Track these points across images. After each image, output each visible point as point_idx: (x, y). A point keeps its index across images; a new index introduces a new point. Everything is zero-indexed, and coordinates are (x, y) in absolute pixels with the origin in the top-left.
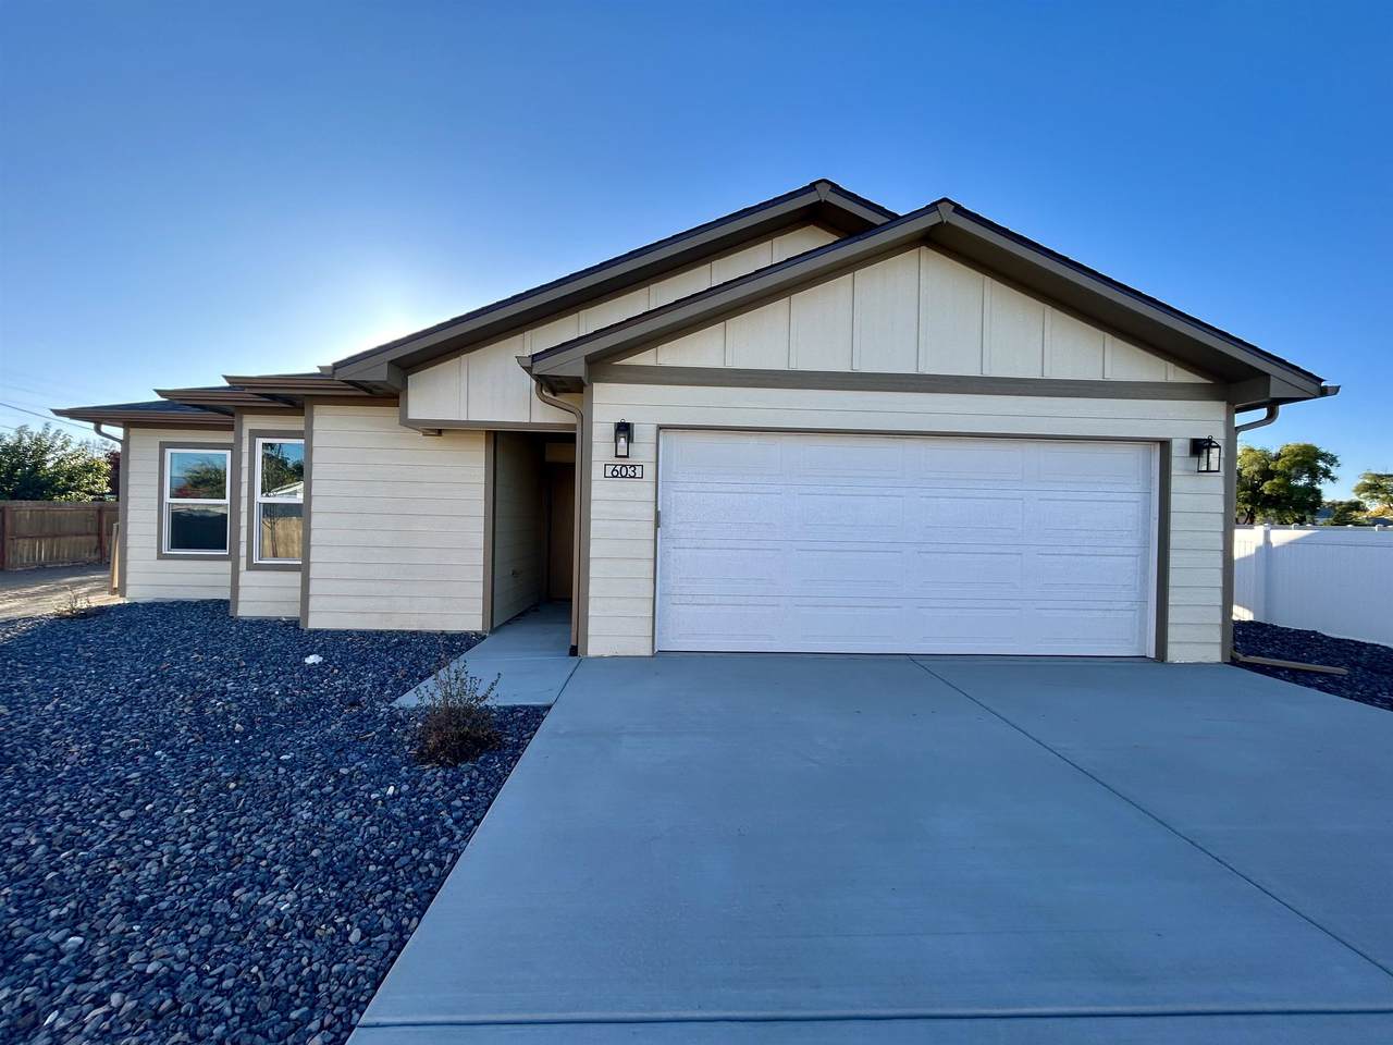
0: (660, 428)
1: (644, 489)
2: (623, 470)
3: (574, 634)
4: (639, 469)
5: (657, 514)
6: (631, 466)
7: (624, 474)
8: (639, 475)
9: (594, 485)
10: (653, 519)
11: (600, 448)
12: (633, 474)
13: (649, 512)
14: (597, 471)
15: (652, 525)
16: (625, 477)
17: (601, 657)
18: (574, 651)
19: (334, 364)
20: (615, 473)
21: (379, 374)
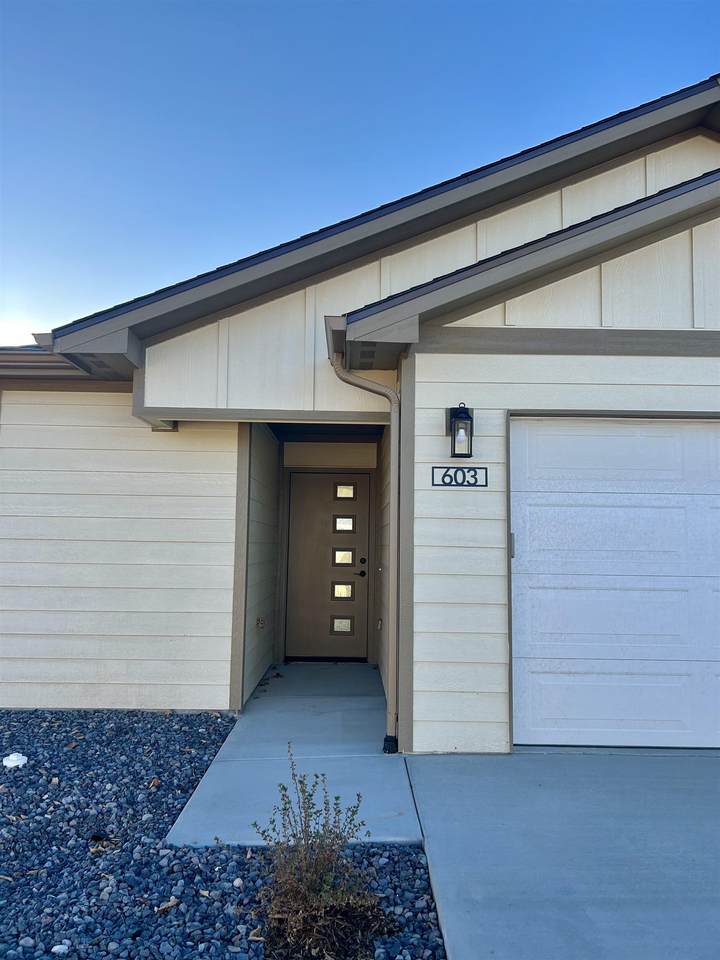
0: (513, 414)
1: (490, 502)
2: (459, 474)
3: (391, 718)
4: (481, 474)
5: (510, 537)
6: (470, 469)
7: (460, 480)
8: (481, 481)
9: (417, 496)
10: (504, 545)
11: (427, 445)
12: (472, 481)
13: (498, 534)
14: (422, 477)
15: (502, 555)
16: (462, 485)
17: (433, 754)
18: (391, 745)
19: (54, 331)
20: (447, 480)
21: (114, 342)
